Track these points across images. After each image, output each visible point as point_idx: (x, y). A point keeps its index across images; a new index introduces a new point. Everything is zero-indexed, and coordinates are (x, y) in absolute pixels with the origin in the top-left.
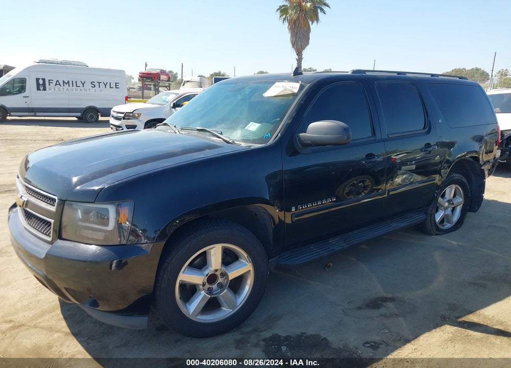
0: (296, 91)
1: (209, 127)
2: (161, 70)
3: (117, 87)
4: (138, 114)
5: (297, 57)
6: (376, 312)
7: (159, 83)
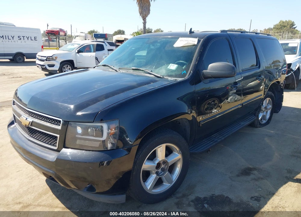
0: (196, 43)
1: (141, 67)
2: (60, 29)
3: (36, 39)
4: (55, 57)
5: (143, 21)
6: (249, 178)
7: (59, 37)
